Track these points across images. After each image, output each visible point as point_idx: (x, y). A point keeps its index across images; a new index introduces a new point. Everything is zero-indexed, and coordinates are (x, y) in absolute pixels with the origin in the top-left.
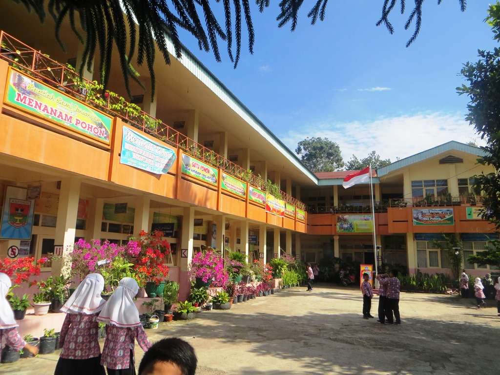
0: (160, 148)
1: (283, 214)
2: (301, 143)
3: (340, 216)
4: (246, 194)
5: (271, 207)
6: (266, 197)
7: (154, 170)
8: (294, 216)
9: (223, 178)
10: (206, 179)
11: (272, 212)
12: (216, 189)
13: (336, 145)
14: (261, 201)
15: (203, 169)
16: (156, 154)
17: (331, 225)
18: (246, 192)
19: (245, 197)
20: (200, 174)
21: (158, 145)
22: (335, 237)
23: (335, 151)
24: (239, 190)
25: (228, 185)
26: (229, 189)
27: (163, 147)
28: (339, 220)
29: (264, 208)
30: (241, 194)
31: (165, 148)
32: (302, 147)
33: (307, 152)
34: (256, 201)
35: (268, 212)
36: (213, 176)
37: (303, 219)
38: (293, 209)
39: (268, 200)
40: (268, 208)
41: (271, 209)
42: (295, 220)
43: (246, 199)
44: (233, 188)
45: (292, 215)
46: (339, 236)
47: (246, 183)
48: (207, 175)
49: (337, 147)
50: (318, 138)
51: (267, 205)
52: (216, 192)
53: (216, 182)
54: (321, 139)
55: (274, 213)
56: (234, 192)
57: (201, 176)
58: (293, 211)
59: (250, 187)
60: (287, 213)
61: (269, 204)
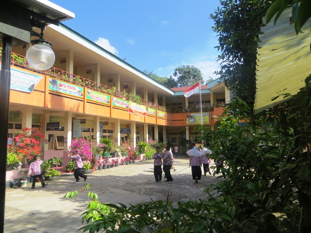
0: (28, 75)
1: (144, 114)
2: (176, 70)
3: (189, 114)
4: (110, 102)
5: (133, 110)
6: (129, 104)
7: (23, 89)
8: (155, 115)
9: (89, 93)
10: (73, 94)
11: (134, 113)
12: (83, 100)
13: (199, 70)
14: (124, 107)
15: (69, 88)
16: (25, 79)
17: (183, 120)
18: (110, 101)
19: (109, 104)
20: (66, 91)
21: (27, 74)
22: (186, 128)
23: (198, 74)
24: (104, 100)
25: (93, 97)
26: (94, 100)
27: (32, 75)
28: (188, 116)
29: (128, 111)
30: (106, 102)
31: (34, 75)
32: (177, 72)
33: (181, 75)
34: (120, 107)
35: (131, 113)
36: (80, 92)
37: (164, 117)
38: (154, 111)
39: (130, 105)
40: (131, 111)
41: (134, 111)
42: (156, 117)
43: (111, 106)
44: (98, 99)
45: (154, 114)
46: (189, 126)
47: (110, 95)
48: (74, 91)
49: (199, 71)
50: (187, 66)
51: (130, 109)
52: (83, 102)
53: (82, 95)
54: (190, 67)
55: (137, 113)
56: (99, 101)
57: (68, 92)
58: (155, 112)
59: (114, 98)
60: (149, 113)
61: (131, 108)
